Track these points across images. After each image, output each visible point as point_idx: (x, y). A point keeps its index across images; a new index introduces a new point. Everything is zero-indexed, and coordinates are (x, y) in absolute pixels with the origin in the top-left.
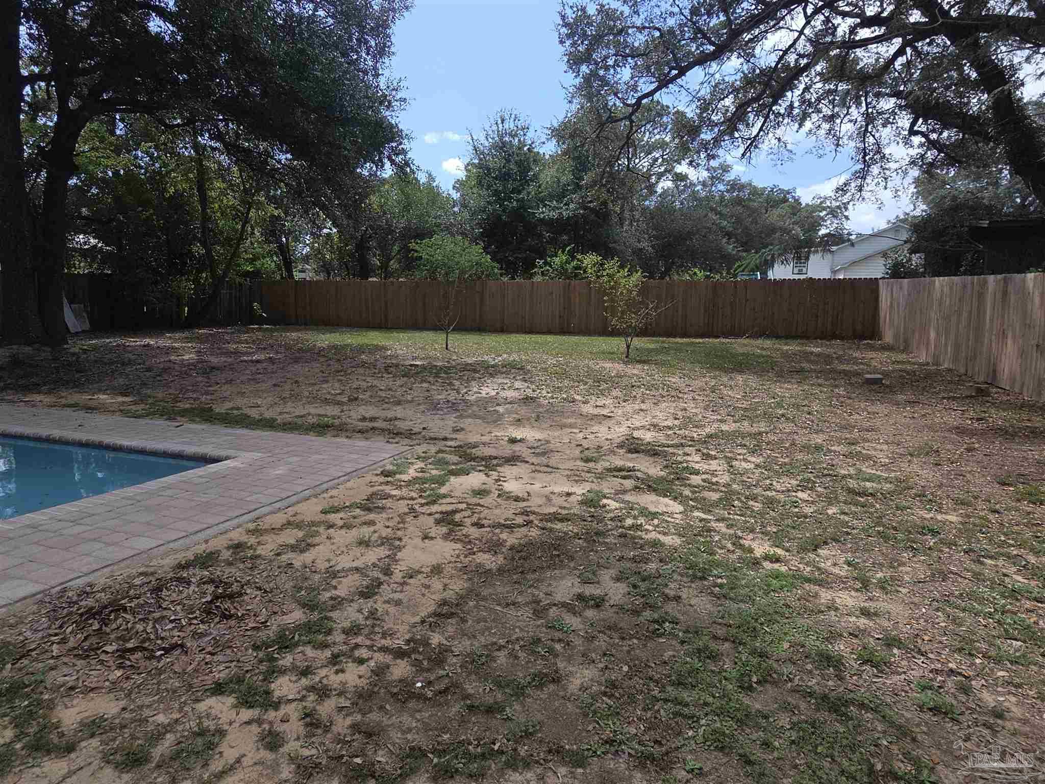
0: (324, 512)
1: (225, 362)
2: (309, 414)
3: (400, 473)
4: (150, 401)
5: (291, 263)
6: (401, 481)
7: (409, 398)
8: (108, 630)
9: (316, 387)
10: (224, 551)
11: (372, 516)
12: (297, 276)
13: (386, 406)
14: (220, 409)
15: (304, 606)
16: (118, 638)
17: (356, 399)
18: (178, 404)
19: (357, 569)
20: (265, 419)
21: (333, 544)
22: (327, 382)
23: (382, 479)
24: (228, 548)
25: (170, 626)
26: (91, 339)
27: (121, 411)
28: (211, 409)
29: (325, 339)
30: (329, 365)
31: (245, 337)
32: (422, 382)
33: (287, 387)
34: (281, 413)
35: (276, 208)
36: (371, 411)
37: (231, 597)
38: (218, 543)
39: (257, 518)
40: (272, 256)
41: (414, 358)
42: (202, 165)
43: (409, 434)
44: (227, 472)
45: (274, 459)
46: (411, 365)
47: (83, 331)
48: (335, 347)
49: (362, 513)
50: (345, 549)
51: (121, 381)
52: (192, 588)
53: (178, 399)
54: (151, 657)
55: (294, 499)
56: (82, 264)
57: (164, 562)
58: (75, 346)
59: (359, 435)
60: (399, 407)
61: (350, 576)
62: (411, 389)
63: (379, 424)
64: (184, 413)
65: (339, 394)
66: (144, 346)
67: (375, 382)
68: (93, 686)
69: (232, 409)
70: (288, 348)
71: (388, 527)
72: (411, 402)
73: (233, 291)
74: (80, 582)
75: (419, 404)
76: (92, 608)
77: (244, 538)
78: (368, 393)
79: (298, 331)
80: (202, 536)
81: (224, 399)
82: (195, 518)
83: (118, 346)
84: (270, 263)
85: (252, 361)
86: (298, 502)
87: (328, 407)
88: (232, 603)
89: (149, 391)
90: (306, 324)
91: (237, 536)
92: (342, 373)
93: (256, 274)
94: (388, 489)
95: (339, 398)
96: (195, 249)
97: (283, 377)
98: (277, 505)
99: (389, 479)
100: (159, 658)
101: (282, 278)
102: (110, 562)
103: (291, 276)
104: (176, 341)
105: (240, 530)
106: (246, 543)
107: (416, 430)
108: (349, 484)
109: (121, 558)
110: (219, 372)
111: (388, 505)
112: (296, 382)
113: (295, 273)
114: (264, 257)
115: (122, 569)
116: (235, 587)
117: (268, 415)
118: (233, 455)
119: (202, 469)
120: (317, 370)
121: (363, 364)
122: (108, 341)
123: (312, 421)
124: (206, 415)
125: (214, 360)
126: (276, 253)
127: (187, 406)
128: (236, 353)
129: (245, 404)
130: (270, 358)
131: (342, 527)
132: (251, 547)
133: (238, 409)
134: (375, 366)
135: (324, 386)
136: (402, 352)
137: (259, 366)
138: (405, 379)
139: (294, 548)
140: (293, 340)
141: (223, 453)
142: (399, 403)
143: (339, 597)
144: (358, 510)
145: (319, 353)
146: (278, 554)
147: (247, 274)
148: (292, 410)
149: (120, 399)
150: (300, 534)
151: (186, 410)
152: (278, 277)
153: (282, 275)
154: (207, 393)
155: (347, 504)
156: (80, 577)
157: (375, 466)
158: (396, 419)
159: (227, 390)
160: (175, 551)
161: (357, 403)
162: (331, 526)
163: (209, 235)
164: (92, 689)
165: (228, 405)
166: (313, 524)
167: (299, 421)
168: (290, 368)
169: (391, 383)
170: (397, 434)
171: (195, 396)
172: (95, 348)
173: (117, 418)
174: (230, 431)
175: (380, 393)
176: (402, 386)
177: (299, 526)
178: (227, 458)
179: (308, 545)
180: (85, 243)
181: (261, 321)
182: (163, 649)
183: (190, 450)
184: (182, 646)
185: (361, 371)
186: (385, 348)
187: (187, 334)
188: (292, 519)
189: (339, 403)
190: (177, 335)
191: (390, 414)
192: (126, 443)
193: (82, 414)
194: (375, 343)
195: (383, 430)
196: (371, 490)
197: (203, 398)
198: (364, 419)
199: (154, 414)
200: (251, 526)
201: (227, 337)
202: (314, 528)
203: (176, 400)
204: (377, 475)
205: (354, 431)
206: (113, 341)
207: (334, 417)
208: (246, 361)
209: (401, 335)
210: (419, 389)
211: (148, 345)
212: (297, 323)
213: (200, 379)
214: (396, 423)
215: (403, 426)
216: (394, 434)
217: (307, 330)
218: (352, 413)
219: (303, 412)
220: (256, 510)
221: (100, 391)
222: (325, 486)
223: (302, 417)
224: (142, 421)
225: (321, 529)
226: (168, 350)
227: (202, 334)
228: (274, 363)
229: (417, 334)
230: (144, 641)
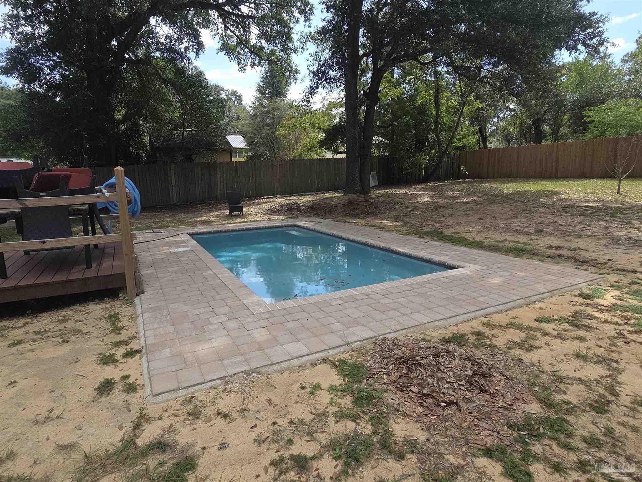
0: (537, 320)
1: (447, 203)
2: (506, 240)
3: (598, 298)
4: (409, 225)
5: (486, 138)
6: (600, 305)
7: (589, 233)
8: (412, 376)
9: (509, 221)
10: (470, 336)
11: (581, 333)
12: (489, 145)
13: (567, 238)
14: (447, 232)
15: (541, 401)
16: (419, 384)
17: (541, 231)
18: (424, 228)
19: (581, 381)
20: (477, 241)
21: (552, 350)
22: (517, 217)
23: (581, 300)
24: (472, 334)
25: (447, 386)
26: (379, 190)
27: (396, 230)
28: (442, 233)
29: (509, 188)
30: (516, 206)
31: (456, 187)
32: (599, 220)
33: (488, 220)
34: (486, 238)
35: (481, 103)
36: (555, 242)
37: (483, 375)
38: (465, 329)
39: (487, 315)
40: (474, 135)
41: (587, 201)
42: (438, 84)
43: (595, 264)
44: (462, 277)
45: (490, 272)
46: (586, 207)
47: (375, 186)
48: (518, 193)
49: (571, 328)
50: (563, 358)
51: (394, 213)
52: (457, 361)
53: (424, 225)
54: (438, 405)
55: (511, 305)
56: (376, 151)
57: (435, 334)
58: (374, 194)
59: (549, 260)
60: (579, 240)
61: (575, 385)
62: (589, 226)
63: (564, 252)
64: (427, 234)
65: (527, 227)
66: (404, 193)
67: (555, 219)
68: (408, 413)
69: (455, 233)
70: (485, 194)
71: (601, 347)
72: (590, 236)
73: (450, 160)
74: (392, 335)
75: (599, 239)
76: (401, 358)
77: (481, 329)
78: (551, 227)
79: (490, 182)
80: (453, 320)
81: (449, 226)
82: (448, 307)
83: (392, 194)
84: (472, 140)
85: (463, 203)
86: (514, 308)
87: (519, 236)
88: (486, 381)
89: (408, 220)
90: (494, 178)
91: (476, 325)
92: (527, 212)
93: (464, 147)
94: (590, 311)
95: (527, 230)
96: (430, 136)
97: (485, 213)
98: (500, 307)
99: (589, 301)
100: (443, 408)
101: (480, 148)
102: (405, 327)
103: (485, 146)
104: (420, 190)
105: (477, 321)
106: (484, 333)
107: (601, 260)
108: (553, 300)
109: (410, 326)
110: (444, 209)
111: (594, 325)
112: (494, 217)
113: (488, 144)
114: (469, 136)
115: (412, 332)
116: (484, 368)
117: (478, 238)
118: (463, 266)
119: (445, 272)
120: (508, 209)
121: (543, 205)
122: (387, 191)
123: (510, 246)
124: (439, 236)
125: (440, 201)
126: (477, 133)
127: (429, 230)
128: (453, 197)
129: (461, 230)
130: (475, 200)
131: (556, 337)
132: (488, 337)
133: (458, 233)
134: (553, 207)
135: (514, 220)
136: (575, 196)
137: (468, 205)
138: (582, 217)
139: (520, 346)
140: (488, 189)
141: (456, 263)
142: (579, 237)
143: (571, 403)
144: (567, 325)
145: (506, 198)
146: (509, 348)
147: (457, 148)
148: (494, 236)
149: (395, 223)
150: (523, 335)
151: (428, 232)
152: (477, 148)
153: (479, 146)
154: (438, 222)
155: (555, 318)
156: (391, 333)
157: (572, 288)
158: (580, 249)
159: (450, 221)
160: (439, 328)
161: (542, 234)
162: (546, 334)
163: (439, 126)
164: (408, 415)
165: (452, 230)
166: (530, 328)
167: (500, 245)
168: (488, 207)
169: (570, 220)
170: (583, 262)
171: (432, 223)
172: (382, 195)
173: (395, 234)
174: (455, 247)
175: (561, 227)
176: (580, 223)
177: (520, 328)
178: (458, 267)
179: (532, 346)
180: (377, 140)
181: (465, 177)
182: (445, 402)
183: (437, 258)
184: (457, 404)
185: (542, 210)
186: (560, 194)
187: (424, 186)
188: (513, 321)
189: (528, 234)
190: (419, 187)
191: (574, 245)
192: (401, 250)
193: (378, 231)
194: (550, 189)
195: (569, 257)
196: (574, 309)
197: (437, 225)
198: (551, 247)
199: (412, 233)
200: (485, 320)
201: (446, 187)
202: (531, 332)
203: (422, 225)
204: (576, 296)
205: (543, 256)
206: (390, 191)
207: (525, 244)
208: (459, 203)
209: (571, 183)
210: (597, 227)
211: (406, 193)
212: (488, 177)
213: (434, 213)
214: (580, 253)
215: (588, 255)
216: (582, 263)
217: (496, 181)
218: (539, 242)
219: (502, 238)
220: (485, 309)
221: (384, 218)
222: (533, 299)
223: (502, 241)
224: (407, 237)
225: (539, 334)
226: (415, 196)
227: (432, 186)
228: (478, 204)
229: (585, 182)
230: (433, 391)
